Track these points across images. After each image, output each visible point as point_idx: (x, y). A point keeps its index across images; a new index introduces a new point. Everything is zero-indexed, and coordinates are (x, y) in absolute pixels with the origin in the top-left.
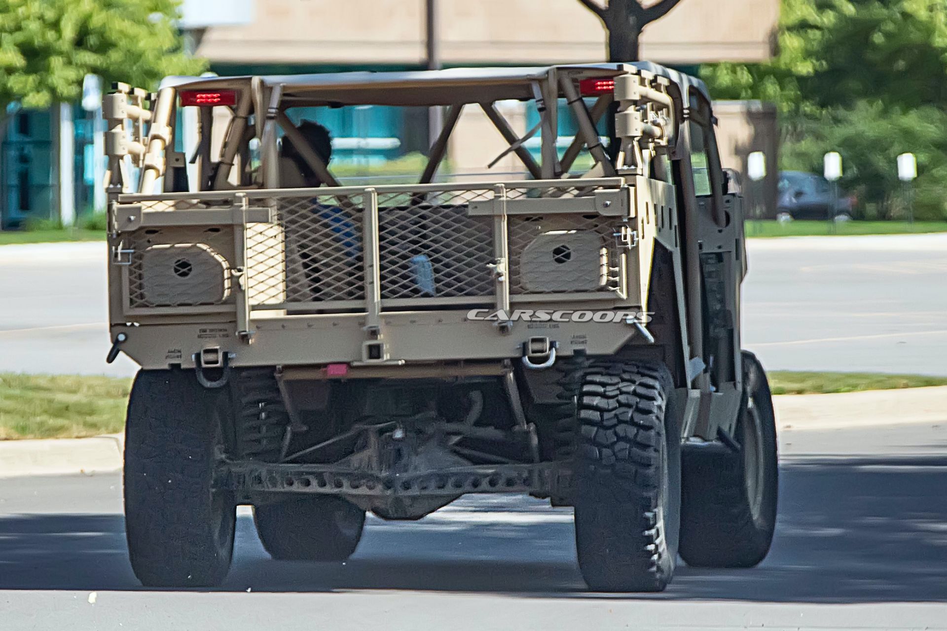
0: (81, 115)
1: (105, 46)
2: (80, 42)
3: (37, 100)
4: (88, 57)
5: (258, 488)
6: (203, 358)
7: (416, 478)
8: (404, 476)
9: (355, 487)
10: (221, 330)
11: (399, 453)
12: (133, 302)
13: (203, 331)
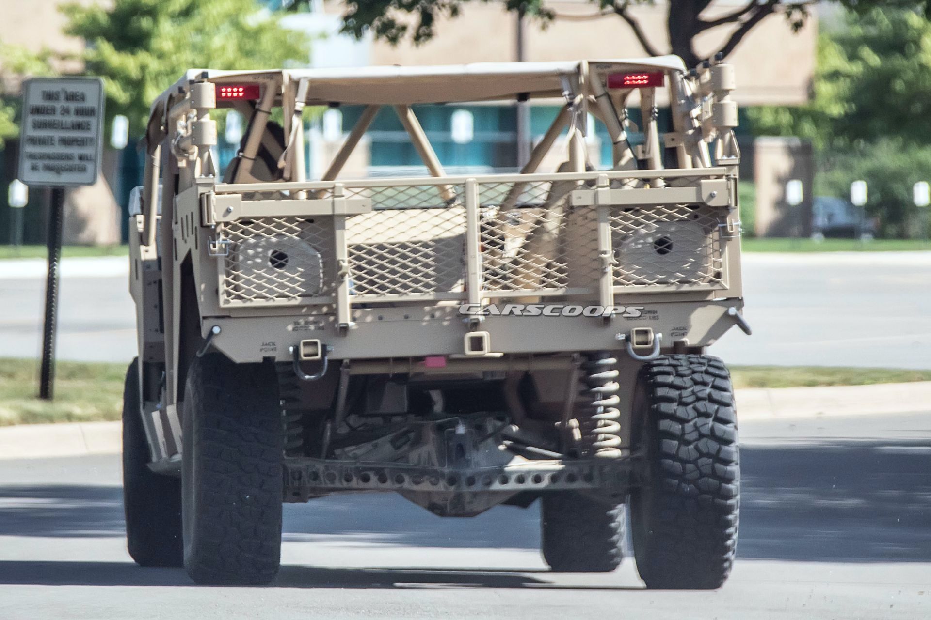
6: (303, 351)
7: (480, 474)
8: (469, 472)
9: (417, 483)
10: (315, 322)
11: (461, 449)
12: (229, 294)
13: (297, 323)
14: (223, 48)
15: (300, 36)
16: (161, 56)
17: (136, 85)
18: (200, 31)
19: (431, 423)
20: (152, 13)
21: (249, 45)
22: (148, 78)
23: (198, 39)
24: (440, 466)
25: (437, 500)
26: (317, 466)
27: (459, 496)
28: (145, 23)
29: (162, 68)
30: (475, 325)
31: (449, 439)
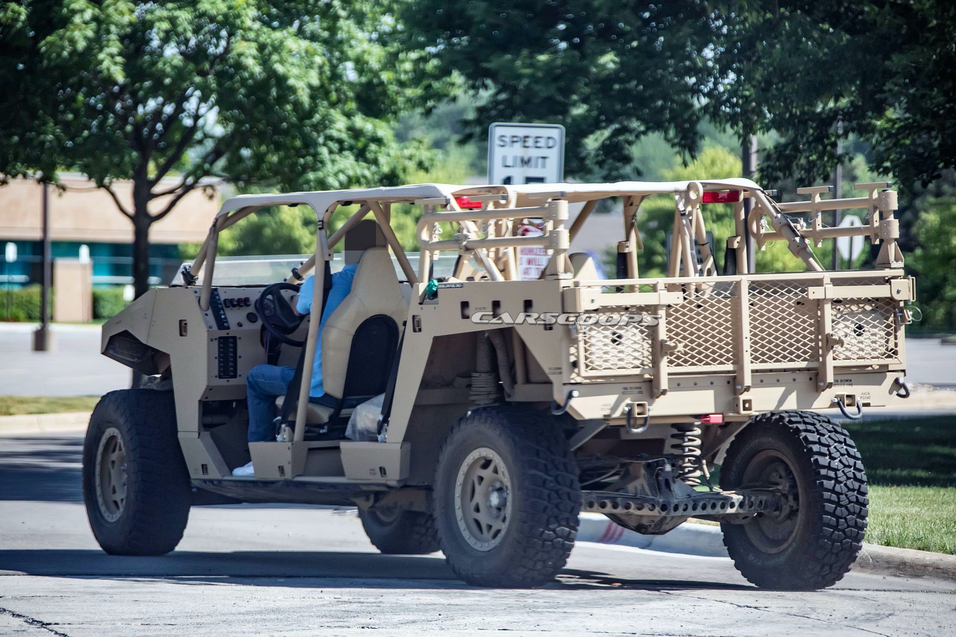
6: (637, 410)
7: (682, 502)
8: (674, 501)
9: (639, 509)
10: (637, 388)
11: (667, 483)
12: (587, 366)
13: (626, 389)
19: (644, 462)
24: (653, 495)
25: (645, 523)
27: (664, 519)
30: (746, 389)
31: (658, 475)
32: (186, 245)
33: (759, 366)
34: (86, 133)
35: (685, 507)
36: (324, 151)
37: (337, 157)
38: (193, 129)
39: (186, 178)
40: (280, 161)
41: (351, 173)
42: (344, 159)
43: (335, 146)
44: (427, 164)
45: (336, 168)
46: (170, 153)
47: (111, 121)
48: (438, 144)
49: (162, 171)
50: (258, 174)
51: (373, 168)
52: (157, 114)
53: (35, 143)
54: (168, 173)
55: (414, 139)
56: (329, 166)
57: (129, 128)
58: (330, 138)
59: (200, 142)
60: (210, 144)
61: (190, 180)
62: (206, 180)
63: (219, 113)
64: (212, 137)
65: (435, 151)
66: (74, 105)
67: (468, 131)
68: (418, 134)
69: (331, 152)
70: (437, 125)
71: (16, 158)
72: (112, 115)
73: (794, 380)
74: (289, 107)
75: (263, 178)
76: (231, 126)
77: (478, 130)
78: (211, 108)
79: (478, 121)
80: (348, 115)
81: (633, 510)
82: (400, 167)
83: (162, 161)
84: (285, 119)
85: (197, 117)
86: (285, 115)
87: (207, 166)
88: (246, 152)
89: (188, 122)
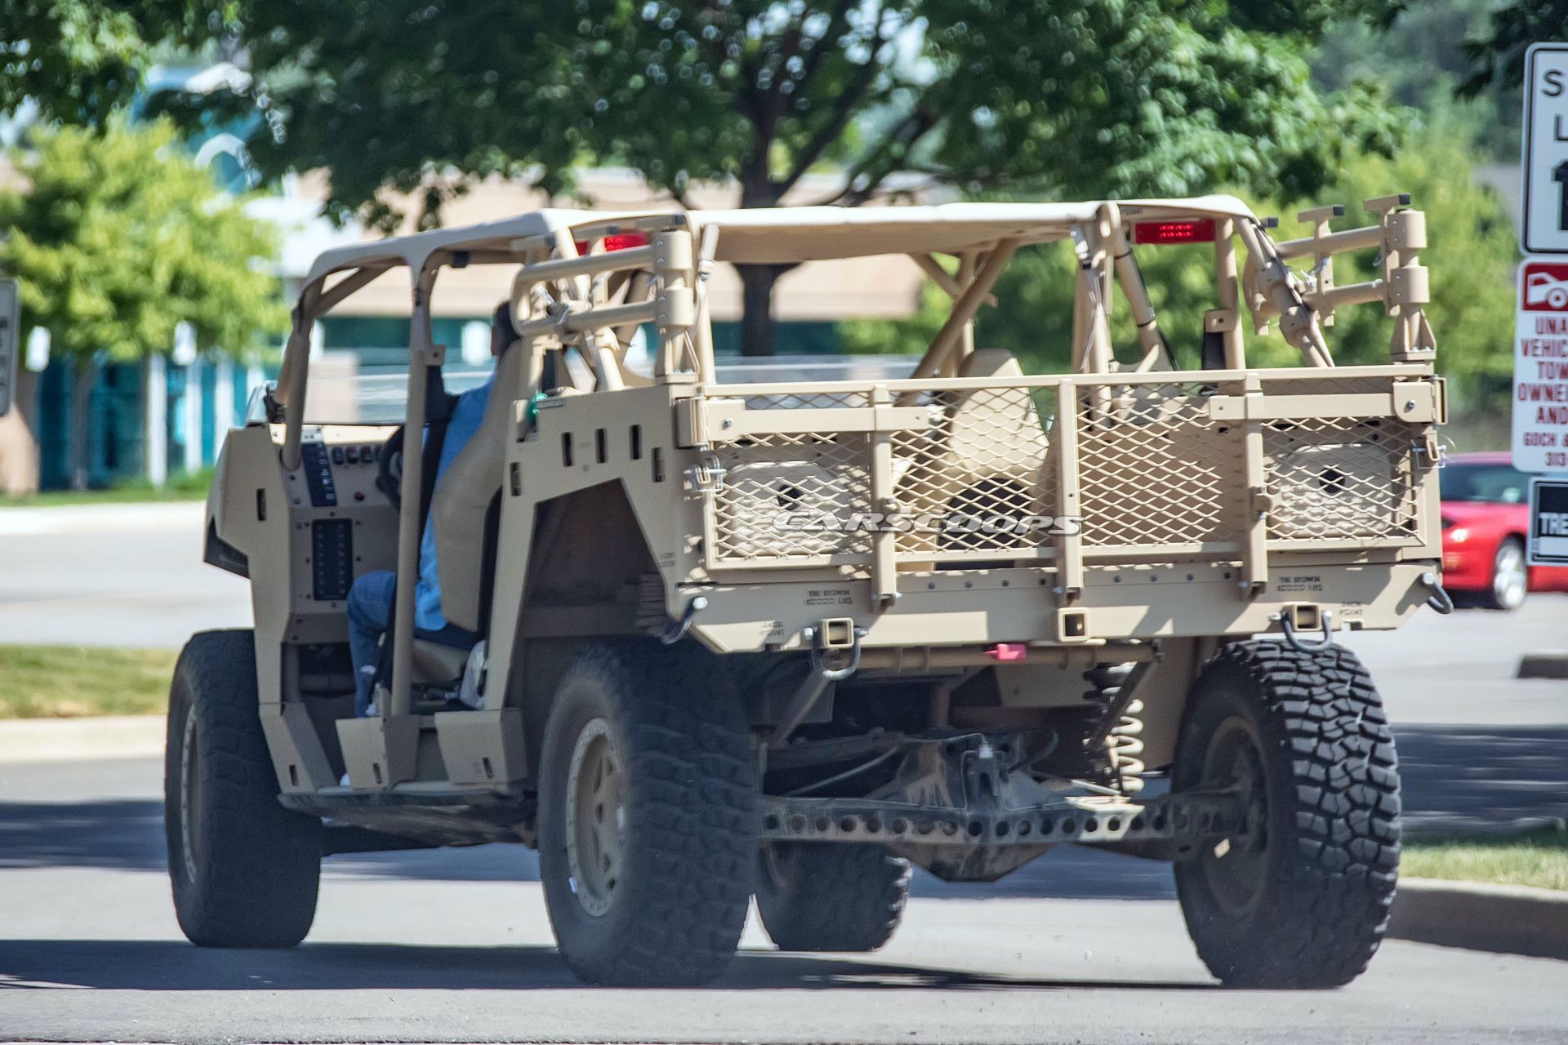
0: (173, 368)
1: (198, 292)
2: (174, 288)
3: (125, 351)
4: (180, 305)
5: (770, 835)
6: (828, 635)
7: (1015, 818)
8: (999, 815)
9: (924, 832)
10: (839, 592)
11: (985, 782)
12: (722, 550)
13: (815, 593)
14: (172, 242)
15: (269, 227)
16: (91, 252)
17: (60, 289)
18: (141, 219)
19: (939, 742)
20: (80, 196)
21: (206, 236)
22: (76, 281)
23: (139, 231)
24: (955, 806)
25: (946, 858)
26: (777, 808)
27: (981, 852)
28: (70, 210)
29: (95, 268)
30: (1073, 596)
31: (967, 766)
32: (854, 322)
33: (1102, 550)
34: (637, 81)
35: (1023, 828)
36: (1153, 110)
37: (1184, 125)
38: (870, 69)
39: (853, 175)
40: (1061, 135)
41: (1212, 159)
42: (1199, 128)
43: (1177, 100)
44: (1388, 139)
45: (1180, 151)
46: (821, 119)
47: (690, 55)
48: (1406, 95)
49: (803, 162)
50: (1011, 165)
51: (1264, 143)
52: (791, 38)
53: (529, 103)
54: (814, 166)
55: (1358, 83)
56: (1166, 144)
57: (730, 69)
58: (1163, 81)
59: (884, 97)
60: (904, 102)
61: (862, 182)
62: (896, 181)
63: (928, 33)
64: (910, 86)
65: (1405, 111)
66: (613, 22)
67: (1481, 65)
68: (1363, 71)
69: (1167, 113)
70: (1409, 50)
71: (488, 139)
72: (693, 41)
73: (1190, 578)
74: (1078, 17)
75: (1020, 173)
76: (952, 61)
77: (1500, 61)
78: (908, 21)
79: (1501, 42)
80: (1213, 33)
81: (909, 835)
82: (1325, 148)
83: (801, 140)
84: (1070, 44)
85: (876, 42)
86: (1073, 34)
87: (897, 149)
88: (984, 117)
89: (858, 54)
